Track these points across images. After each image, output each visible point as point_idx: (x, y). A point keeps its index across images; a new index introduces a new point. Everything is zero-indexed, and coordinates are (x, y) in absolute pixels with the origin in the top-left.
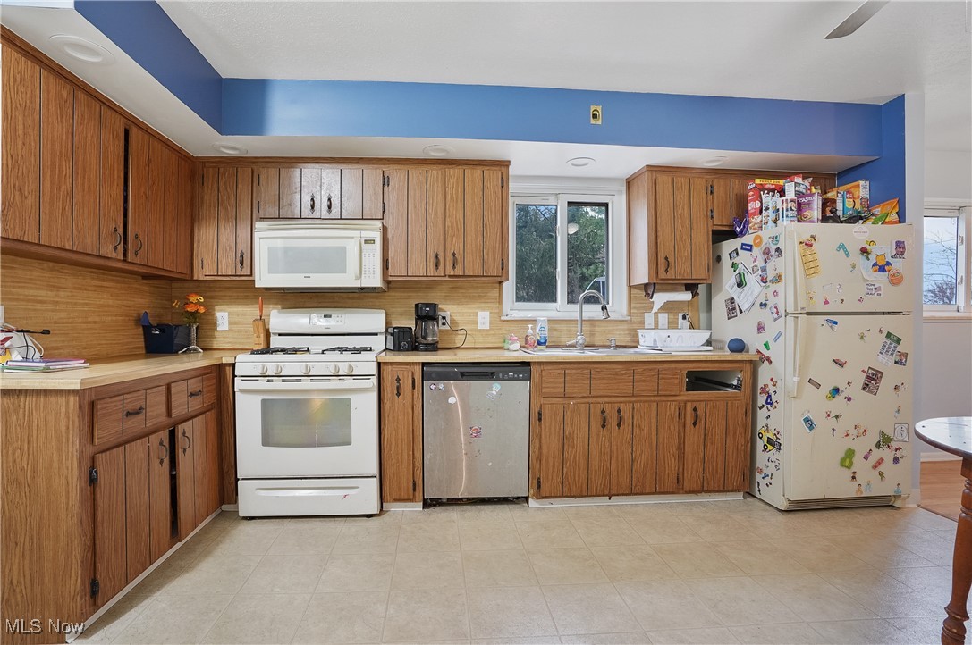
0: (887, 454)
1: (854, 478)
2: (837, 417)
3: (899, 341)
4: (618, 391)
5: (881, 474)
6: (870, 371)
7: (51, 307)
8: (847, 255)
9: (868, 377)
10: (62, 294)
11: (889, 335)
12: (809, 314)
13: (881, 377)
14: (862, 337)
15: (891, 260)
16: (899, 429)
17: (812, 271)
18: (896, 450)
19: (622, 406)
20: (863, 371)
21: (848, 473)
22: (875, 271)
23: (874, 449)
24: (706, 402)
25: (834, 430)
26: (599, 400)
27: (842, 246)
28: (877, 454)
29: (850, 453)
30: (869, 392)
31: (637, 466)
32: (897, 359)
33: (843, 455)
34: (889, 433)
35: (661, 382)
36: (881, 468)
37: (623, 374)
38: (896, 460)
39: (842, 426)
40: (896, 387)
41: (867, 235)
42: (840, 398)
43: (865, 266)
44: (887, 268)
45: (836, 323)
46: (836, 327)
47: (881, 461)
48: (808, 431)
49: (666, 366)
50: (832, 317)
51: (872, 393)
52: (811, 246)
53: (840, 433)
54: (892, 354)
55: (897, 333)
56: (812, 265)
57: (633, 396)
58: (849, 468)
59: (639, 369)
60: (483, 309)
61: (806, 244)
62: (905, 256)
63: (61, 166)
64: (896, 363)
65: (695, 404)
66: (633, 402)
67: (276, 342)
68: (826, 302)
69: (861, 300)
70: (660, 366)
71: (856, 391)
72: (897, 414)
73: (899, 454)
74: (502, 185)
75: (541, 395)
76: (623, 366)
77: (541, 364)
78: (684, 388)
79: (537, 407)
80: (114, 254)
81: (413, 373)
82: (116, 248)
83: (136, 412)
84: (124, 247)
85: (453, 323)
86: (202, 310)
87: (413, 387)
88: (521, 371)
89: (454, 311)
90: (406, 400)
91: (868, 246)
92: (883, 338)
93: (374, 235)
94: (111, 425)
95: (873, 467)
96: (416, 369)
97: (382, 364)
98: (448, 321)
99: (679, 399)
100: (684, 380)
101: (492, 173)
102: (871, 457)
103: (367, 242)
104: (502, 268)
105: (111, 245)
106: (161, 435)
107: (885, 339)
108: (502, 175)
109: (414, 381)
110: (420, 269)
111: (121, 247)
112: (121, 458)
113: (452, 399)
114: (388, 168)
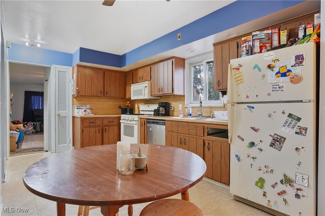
0: (291, 192)
1: (264, 195)
2: (253, 158)
3: (299, 119)
4: (185, 132)
6: (275, 136)
7: (98, 105)
8: (260, 70)
9: (274, 139)
10: (101, 103)
11: (290, 115)
12: (238, 103)
13: (284, 141)
14: (270, 116)
15: (291, 69)
16: (299, 176)
17: (239, 82)
18: (298, 189)
19: (186, 137)
20: (270, 135)
21: (261, 192)
22: (278, 77)
24: (213, 141)
25: (252, 165)
26: (181, 134)
27: (256, 67)
28: (281, 187)
30: (274, 148)
32: (298, 131)
34: (292, 176)
35: (197, 130)
37: (186, 126)
39: (257, 164)
41: (273, 56)
42: (254, 149)
43: (271, 75)
44: (287, 74)
45: (253, 108)
46: (253, 110)
47: (285, 192)
48: (238, 162)
49: (199, 125)
50: (251, 105)
51: (277, 149)
52: (239, 69)
53: (255, 167)
54: (293, 128)
56: (239, 79)
57: (189, 134)
59: (190, 125)
60: (180, 104)
61: (236, 69)
62: (304, 63)
64: (296, 133)
65: (209, 141)
66: (189, 137)
68: (247, 97)
69: (269, 94)
70: (197, 125)
71: (265, 146)
72: (297, 167)
73: (300, 193)
74: (173, 65)
75: (167, 130)
76: (186, 123)
77: (167, 120)
78: (206, 134)
79: (166, 134)
80: (101, 95)
81: (145, 121)
82: (101, 94)
83: (93, 123)
84: (104, 94)
85: (174, 108)
86: (129, 105)
87: (145, 124)
88: (163, 122)
89: (174, 104)
90: (144, 128)
91: (273, 63)
92: (285, 117)
93: (147, 85)
94: (86, 124)
95: (279, 194)
96: (145, 120)
97: (141, 118)
98: (172, 107)
99: (204, 138)
100: (206, 131)
101: (170, 62)
102: (276, 188)
103: (146, 87)
104: (173, 91)
105: (100, 94)
106: (99, 128)
107: (287, 118)
108: (172, 61)
109: (145, 123)
110: (156, 93)
111: (102, 94)
112: (89, 129)
113: (151, 129)
114: (151, 66)
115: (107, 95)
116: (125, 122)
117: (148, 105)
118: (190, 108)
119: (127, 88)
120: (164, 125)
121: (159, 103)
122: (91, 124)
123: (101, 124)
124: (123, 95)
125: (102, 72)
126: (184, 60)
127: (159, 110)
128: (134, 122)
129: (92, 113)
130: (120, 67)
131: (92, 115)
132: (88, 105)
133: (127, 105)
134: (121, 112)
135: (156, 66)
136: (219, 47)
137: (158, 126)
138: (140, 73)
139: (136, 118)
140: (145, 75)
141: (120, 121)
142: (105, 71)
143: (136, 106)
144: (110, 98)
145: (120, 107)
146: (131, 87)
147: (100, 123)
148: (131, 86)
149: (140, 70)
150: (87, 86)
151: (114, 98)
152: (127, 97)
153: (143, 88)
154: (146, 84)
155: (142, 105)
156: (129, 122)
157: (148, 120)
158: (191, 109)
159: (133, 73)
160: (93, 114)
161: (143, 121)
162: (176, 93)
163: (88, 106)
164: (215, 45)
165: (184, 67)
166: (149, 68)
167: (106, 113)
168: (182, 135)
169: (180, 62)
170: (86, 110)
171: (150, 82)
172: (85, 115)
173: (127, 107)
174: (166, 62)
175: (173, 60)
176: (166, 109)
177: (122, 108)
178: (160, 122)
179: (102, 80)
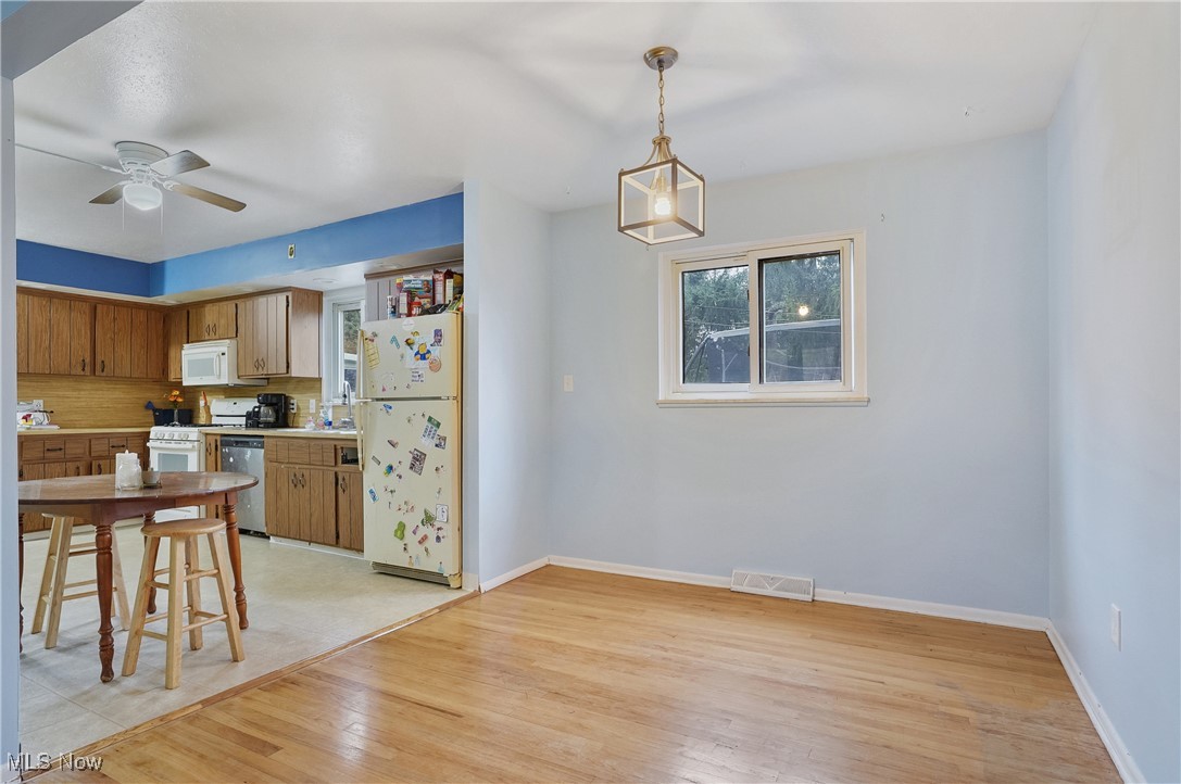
0: (431, 533)
1: (405, 549)
2: (391, 492)
3: (438, 425)
4: (302, 460)
5: (426, 550)
6: (415, 452)
7: (74, 400)
8: (398, 345)
9: (414, 458)
10: (82, 393)
11: (430, 419)
12: (375, 400)
13: (424, 458)
14: (409, 421)
15: (430, 349)
16: (440, 509)
17: (373, 362)
18: (439, 529)
19: (304, 471)
20: (410, 452)
21: (401, 545)
22: (418, 359)
23: (420, 525)
24: (350, 473)
25: (389, 503)
26: (295, 466)
27: (394, 339)
28: (423, 531)
29: (402, 527)
30: (415, 470)
31: (314, 520)
32: (438, 442)
33: (396, 528)
34: (432, 511)
35: (324, 454)
36: (427, 544)
38: (438, 539)
39: (396, 500)
40: (437, 469)
41: (412, 327)
42: (393, 475)
43: (410, 353)
44: (427, 356)
45: (390, 408)
46: (390, 411)
47: (425, 538)
48: (371, 500)
49: (328, 442)
50: (388, 403)
51: (417, 472)
52: (373, 341)
53: (395, 507)
54: (433, 437)
55: (436, 418)
56: (373, 356)
57: (310, 464)
58: (402, 539)
59: (313, 443)
60: (312, 397)
61: (370, 340)
62: (444, 342)
63: (42, 336)
64: (436, 445)
65: (344, 474)
66: (310, 469)
67: (215, 421)
68: (384, 390)
69: (408, 386)
70: (324, 442)
71: (404, 469)
72: (438, 495)
73: (441, 534)
74: (288, 306)
75: (268, 460)
76: (304, 441)
77: (268, 437)
78: (340, 461)
79: (266, 468)
80: (82, 373)
81: (216, 441)
82: (83, 370)
83: (56, 450)
84: (94, 368)
85: (298, 408)
86: (180, 400)
87: (216, 449)
88: (259, 442)
89: (297, 399)
90: (213, 459)
91: (412, 337)
92: (425, 422)
93: (225, 349)
94: (35, 452)
95: (420, 542)
96: (219, 438)
97: (207, 434)
98: (295, 407)
99: (336, 469)
100: (340, 455)
101: (282, 298)
102: (418, 533)
103: (223, 354)
104: (288, 367)
105: (80, 369)
106: (78, 464)
107: (427, 423)
108: (287, 297)
109: (216, 446)
110: (251, 371)
111: (88, 369)
112: (42, 469)
113: (231, 460)
114: (238, 302)
115: (103, 371)
116: (164, 445)
117: (235, 400)
118: (328, 408)
119: (172, 353)
120: (262, 447)
121: (259, 396)
122: (49, 454)
123: (84, 453)
124: (161, 370)
125: (86, 307)
126: (319, 295)
127: (259, 412)
128: (189, 445)
129: (50, 424)
130: (148, 296)
131: (54, 429)
132: (35, 402)
133: (172, 400)
134: (152, 420)
135: (249, 303)
136: (374, 282)
137: (249, 452)
138: (210, 315)
139: (193, 433)
140: (223, 322)
141: (148, 444)
142: (95, 304)
143: (202, 403)
144: (114, 379)
145: (149, 406)
146: (183, 352)
147: (82, 451)
148: (182, 348)
149: (208, 308)
150: (33, 346)
151: (130, 380)
152: (172, 377)
153: (214, 356)
154: (225, 346)
155: (219, 400)
156: (173, 445)
157: (226, 438)
158: (330, 411)
159: (188, 312)
160: (56, 427)
161: (211, 440)
162: (294, 373)
163: (38, 403)
164: (368, 276)
165: (320, 311)
166: (231, 306)
167: (100, 423)
168: (297, 467)
169: (309, 301)
170: (30, 415)
171: (234, 341)
172: (28, 429)
173: (171, 406)
174: (272, 298)
175: (290, 294)
176: (277, 412)
177: (157, 406)
178: (253, 442)
179: (88, 328)
